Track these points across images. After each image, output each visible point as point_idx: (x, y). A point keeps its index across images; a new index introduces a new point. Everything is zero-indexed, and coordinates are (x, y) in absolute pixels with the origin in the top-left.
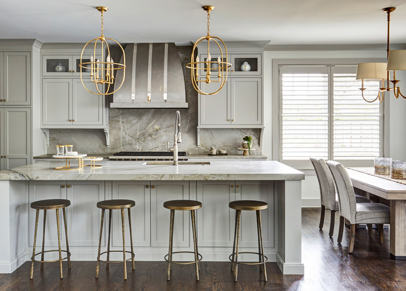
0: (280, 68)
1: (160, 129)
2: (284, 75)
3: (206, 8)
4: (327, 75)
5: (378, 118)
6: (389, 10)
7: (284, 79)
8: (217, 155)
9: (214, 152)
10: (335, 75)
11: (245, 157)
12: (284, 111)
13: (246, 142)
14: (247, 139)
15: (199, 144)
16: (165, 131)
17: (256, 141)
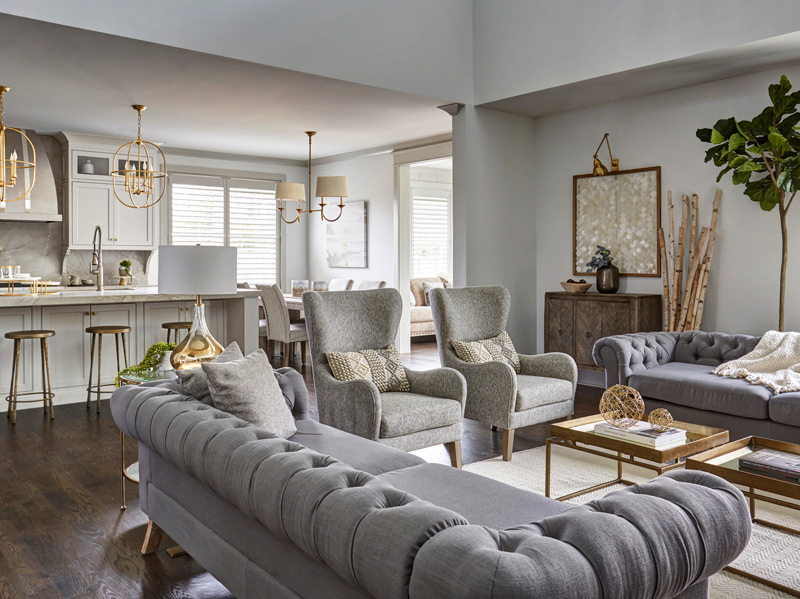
0: (169, 176)
1: (4, 250)
2: (174, 185)
3: (137, 107)
4: (222, 189)
5: (275, 241)
6: (310, 134)
7: (174, 190)
8: (79, 286)
9: (77, 281)
10: (231, 189)
11: (122, 287)
12: (174, 230)
13: (124, 268)
14: (125, 264)
15: (64, 271)
16: (12, 254)
17: (141, 268)
